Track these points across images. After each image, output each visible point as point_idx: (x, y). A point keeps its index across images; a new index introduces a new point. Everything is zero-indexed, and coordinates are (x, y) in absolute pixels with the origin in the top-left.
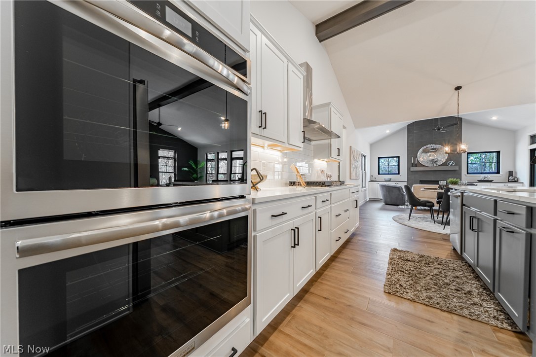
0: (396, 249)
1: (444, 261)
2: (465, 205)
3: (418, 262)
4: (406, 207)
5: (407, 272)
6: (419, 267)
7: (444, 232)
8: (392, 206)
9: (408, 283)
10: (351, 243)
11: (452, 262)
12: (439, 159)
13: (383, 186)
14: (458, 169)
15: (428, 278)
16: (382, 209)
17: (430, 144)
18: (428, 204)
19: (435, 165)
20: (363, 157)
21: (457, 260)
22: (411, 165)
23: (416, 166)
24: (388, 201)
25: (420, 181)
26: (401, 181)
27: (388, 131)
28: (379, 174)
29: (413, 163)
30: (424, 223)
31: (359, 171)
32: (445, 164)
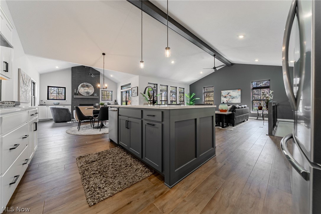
0: (81, 157)
1: (111, 151)
2: (120, 115)
3: (99, 159)
4: (72, 122)
5: (97, 172)
6: (101, 163)
7: (101, 133)
8: (62, 123)
9: (103, 182)
10: (31, 172)
11: (114, 150)
12: (90, 92)
13: (53, 109)
14: (98, 98)
15: (110, 168)
16: (53, 127)
17: (85, 82)
18: (90, 118)
19: (88, 95)
20: (33, 84)
21: (114, 147)
22: (74, 94)
23: (77, 95)
24: (59, 119)
25: (80, 104)
26: (67, 104)
27: (57, 67)
28: (48, 99)
29: (75, 93)
30: (88, 130)
31: (29, 95)
32: (93, 95)
